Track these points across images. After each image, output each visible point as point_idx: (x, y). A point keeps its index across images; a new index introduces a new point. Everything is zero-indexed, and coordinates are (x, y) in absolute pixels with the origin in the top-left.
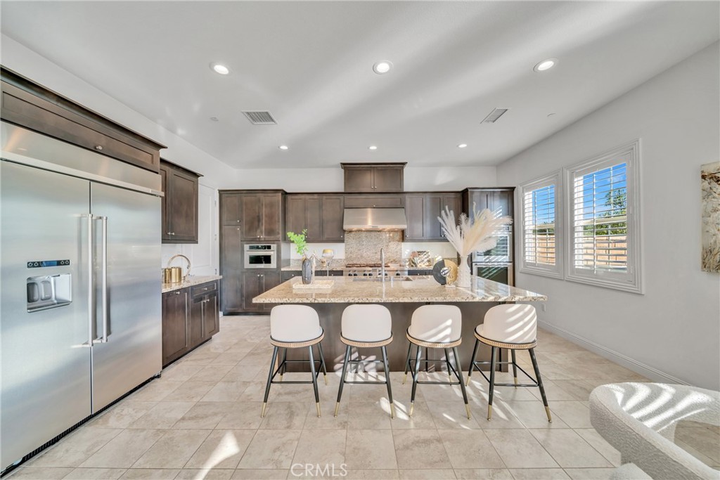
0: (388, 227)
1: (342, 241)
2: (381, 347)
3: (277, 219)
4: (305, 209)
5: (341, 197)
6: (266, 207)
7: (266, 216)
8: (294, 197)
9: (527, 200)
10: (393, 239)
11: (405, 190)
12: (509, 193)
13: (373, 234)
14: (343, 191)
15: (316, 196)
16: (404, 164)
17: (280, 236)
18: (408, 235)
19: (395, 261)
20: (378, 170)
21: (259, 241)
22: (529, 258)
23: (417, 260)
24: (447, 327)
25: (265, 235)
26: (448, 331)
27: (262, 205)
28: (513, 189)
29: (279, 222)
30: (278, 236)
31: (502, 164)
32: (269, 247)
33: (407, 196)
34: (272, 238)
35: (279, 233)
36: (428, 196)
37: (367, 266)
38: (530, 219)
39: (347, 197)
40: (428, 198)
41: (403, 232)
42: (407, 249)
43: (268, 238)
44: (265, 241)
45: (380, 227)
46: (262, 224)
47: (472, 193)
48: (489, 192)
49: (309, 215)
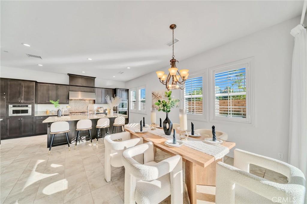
0: (88, 99)
1: (68, 103)
2: (89, 130)
3: (32, 93)
4: (48, 90)
5: (68, 87)
6: (25, 87)
7: (25, 92)
8: (41, 84)
9: (131, 93)
10: (90, 103)
11: (95, 87)
12: (127, 91)
13: (82, 101)
14: (69, 84)
15: (54, 85)
16: (95, 78)
17: (34, 101)
18: (96, 101)
19: (91, 111)
20: (85, 79)
21: (20, 103)
22: (131, 109)
23: (99, 110)
24: (106, 123)
25: (24, 100)
26: (106, 124)
27: (23, 87)
28: (128, 90)
29: (33, 95)
30: (33, 101)
31: (127, 82)
32: (27, 106)
33: (96, 89)
34: (29, 102)
35: (33, 100)
36: (104, 89)
37: (79, 112)
38: (132, 98)
39: (70, 87)
40: (103, 90)
41: (94, 101)
42: (96, 107)
43: (25, 102)
44: (24, 103)
45: (85, 99)
46: (22, 96)
47: (117, 90)
48: (122, 90)
49: (50, 92)
